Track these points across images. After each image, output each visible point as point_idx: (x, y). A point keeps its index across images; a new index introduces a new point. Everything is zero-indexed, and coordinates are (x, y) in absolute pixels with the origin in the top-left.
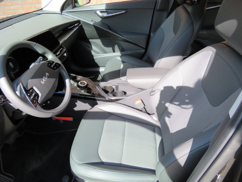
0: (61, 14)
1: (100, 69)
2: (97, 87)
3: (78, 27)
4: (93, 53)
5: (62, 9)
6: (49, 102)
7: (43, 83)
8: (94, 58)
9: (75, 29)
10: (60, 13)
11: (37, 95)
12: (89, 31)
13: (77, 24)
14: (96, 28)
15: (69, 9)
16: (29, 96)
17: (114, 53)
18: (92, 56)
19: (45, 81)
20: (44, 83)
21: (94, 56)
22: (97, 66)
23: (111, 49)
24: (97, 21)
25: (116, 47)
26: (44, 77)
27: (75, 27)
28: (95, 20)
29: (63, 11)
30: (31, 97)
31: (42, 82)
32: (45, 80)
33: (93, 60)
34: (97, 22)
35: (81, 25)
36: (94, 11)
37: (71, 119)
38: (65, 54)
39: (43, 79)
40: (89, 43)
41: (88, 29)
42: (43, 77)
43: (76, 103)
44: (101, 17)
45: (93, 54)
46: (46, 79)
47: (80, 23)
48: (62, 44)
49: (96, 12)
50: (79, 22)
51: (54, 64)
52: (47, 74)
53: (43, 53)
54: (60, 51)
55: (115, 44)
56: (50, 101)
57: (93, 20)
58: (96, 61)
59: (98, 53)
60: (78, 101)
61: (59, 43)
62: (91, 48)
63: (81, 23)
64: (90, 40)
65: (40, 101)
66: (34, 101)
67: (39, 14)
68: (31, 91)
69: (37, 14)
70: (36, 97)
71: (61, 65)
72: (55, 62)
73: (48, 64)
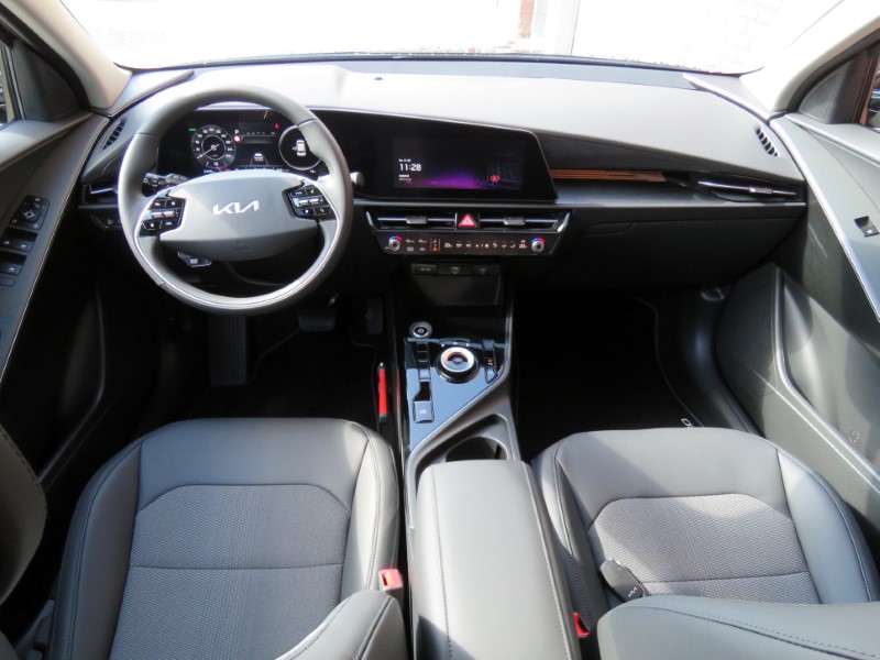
0: (768, 122)
7: (216, 211)
12: (815, 255)
19: (225, 212)
20: (218, 217)
29: (788, 116)
30: (156, 212)
31: (216, 208)
32: (229, 212)
35: (804, 211)
39: (231, 205)
41: (820, 245)
46: (237, 211)
47: (804, 199)
52: (256, 205)
64: (811, 300)
65: (166, 236)
66: (152, 225)
67: (699, 89)
68: (173, 203)
69: (694, 85)
70: (169, 223)
71: (335, 219)
72: (324, 198)
73: (298, 188)
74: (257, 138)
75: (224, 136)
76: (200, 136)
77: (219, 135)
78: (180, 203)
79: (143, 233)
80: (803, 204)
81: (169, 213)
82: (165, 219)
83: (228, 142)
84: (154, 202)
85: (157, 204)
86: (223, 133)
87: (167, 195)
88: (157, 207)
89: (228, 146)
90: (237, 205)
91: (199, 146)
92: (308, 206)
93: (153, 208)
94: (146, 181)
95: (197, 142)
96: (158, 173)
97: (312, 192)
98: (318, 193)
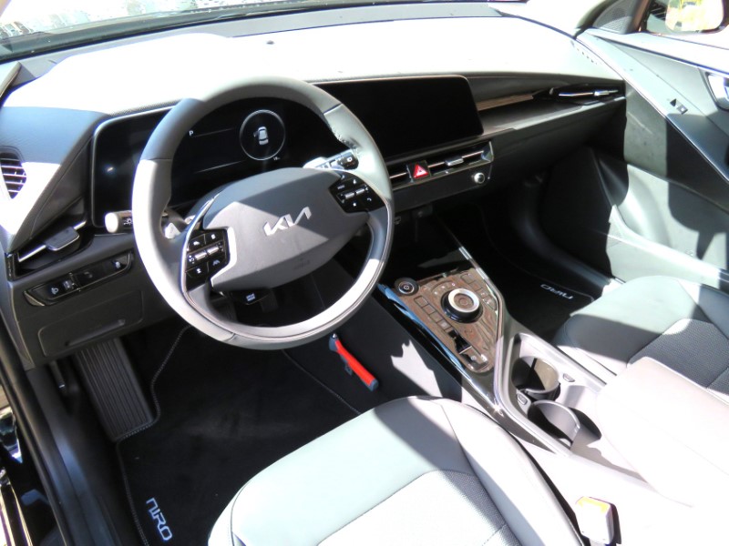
0: (575, 38)
1: (608, 283)
2: (501, 341)
3: (601, 104)
4: (614, 216)
5: (590, 22)
6: (251, 298)
7: (269, 231)
8: (609, 236)
9: (584, 108)
10: (573, 34)
11: (223, 258)
12: (638, 134)
13: (605, 92)
14: (673, 135)
15: (612, 30)
16: (193, 250)
17: (697, 261)
18: (606, 227)
19: (279, 230)
20: (272, 236)
21: (612, 229)
22: (606, 271)
23: (692, 237)
24: (692, 111)
25: (718, 242)
26: (288, 217)
27: (592, 98)
28: (687, 105)
29: (589, 31)
30: (198, 253)
31: (267, 228)
32: (283, 228)
33: (602, 242)
34: (689, 116)
35: (624, 103)
36: (700, 70)
37: (370, 382)
38: (477, 177)
39: (282, 219)
40: (624, 177)
41: (642, 126)
42: (287, 214)
43: (404, 346)
44: (718, 104)
45: (611, 220)
46: (291, 224)
47: (624, 94)
48: (491, 139)
49: (708, 74)
50: (620, 87)
51: (359, 192)
52: (306, 211)
53: (348, 142)
54: (464, 159)
55: (719, 230)
56: (256, 296)
57: (680, 100)
58: (611, 251)
59: (635, 229)
60: (411, 344)
61: (481, 131)
62: (620, 198)
63: (629, 94)
64: (630, 168)
65: (217, 278)
66: (199, 271)
67: (504, 15)
68: (213, 237)
69: (499, 12)
70: (216, 262)
71: (384, 205)
72: (368, 186)
73: (339, 182)
78: (222, 233)
79: (190, 284)
80: (623, 98)
81: (213, 250)
82: (210, 258)
84: (191, 242)
85: (196, 243)
87: (201, 228)
88: (197, 247)
92: (356, 198)
97: (355, 182)
98: (361, 183)
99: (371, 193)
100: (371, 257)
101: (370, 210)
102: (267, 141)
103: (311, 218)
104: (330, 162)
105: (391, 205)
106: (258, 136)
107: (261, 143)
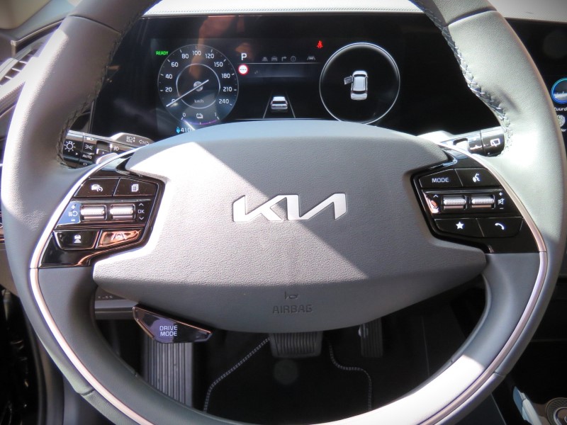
11: (142, 225)
19: (264, 217)
20: (242, 226)
31: (240, 207)
42: (292, 193)
46: (293, 216)
51: (481, 201)
52: (339, 202)
66: (78, 239)
68: (135, 188)
70: (119, 237)
71: (534, 249)
72: (506, 196)
73: (438, 168)
74: (275, 68)
75: (220, 64)
76: (175, 64)
77: (211, 62)
78: (153, 188)
79: (52, 258)
81: (123, 211)
82: (111, 224)
83: (226, 76)
84: (89, 182)
85: (95, 187)
86: (218, 58)
87: (122, 166)
88: (96, 196)
89: (226, 82)
90: (293, 201)
91: (171, 83)
92: (467, 213)
93: (84, 196)
94: (70, 146)
95: (168, 76)
96: (94, 131)
97: (475, 179)
98: (490, 184)
99: (509, 211)
100: (469, 353)
101: (497, 251)
102: (364, 96)
103: (343, 218)
104: (456, 142)
105: (554, 254)
106: (349, 85)
107: (354, 96)
